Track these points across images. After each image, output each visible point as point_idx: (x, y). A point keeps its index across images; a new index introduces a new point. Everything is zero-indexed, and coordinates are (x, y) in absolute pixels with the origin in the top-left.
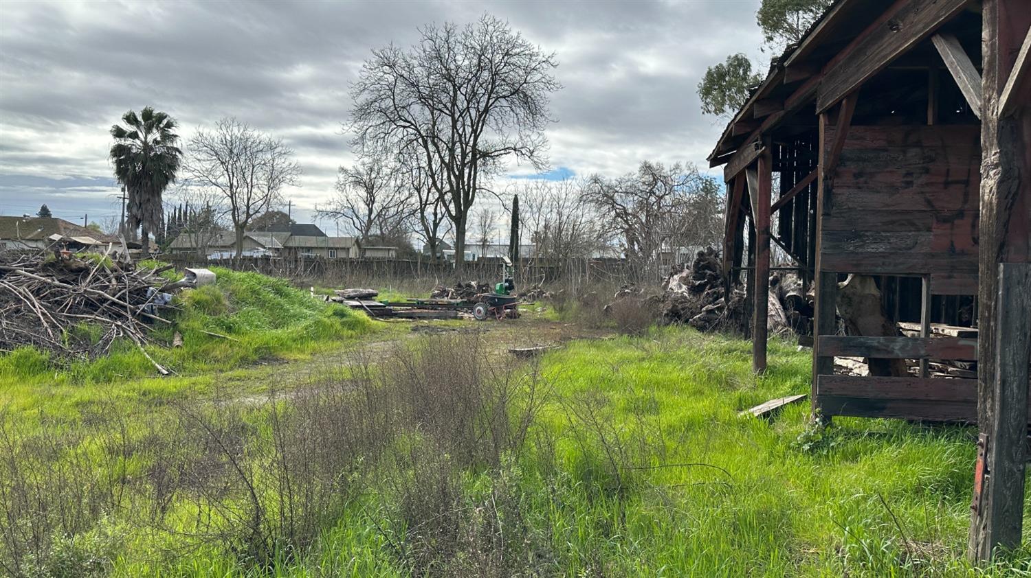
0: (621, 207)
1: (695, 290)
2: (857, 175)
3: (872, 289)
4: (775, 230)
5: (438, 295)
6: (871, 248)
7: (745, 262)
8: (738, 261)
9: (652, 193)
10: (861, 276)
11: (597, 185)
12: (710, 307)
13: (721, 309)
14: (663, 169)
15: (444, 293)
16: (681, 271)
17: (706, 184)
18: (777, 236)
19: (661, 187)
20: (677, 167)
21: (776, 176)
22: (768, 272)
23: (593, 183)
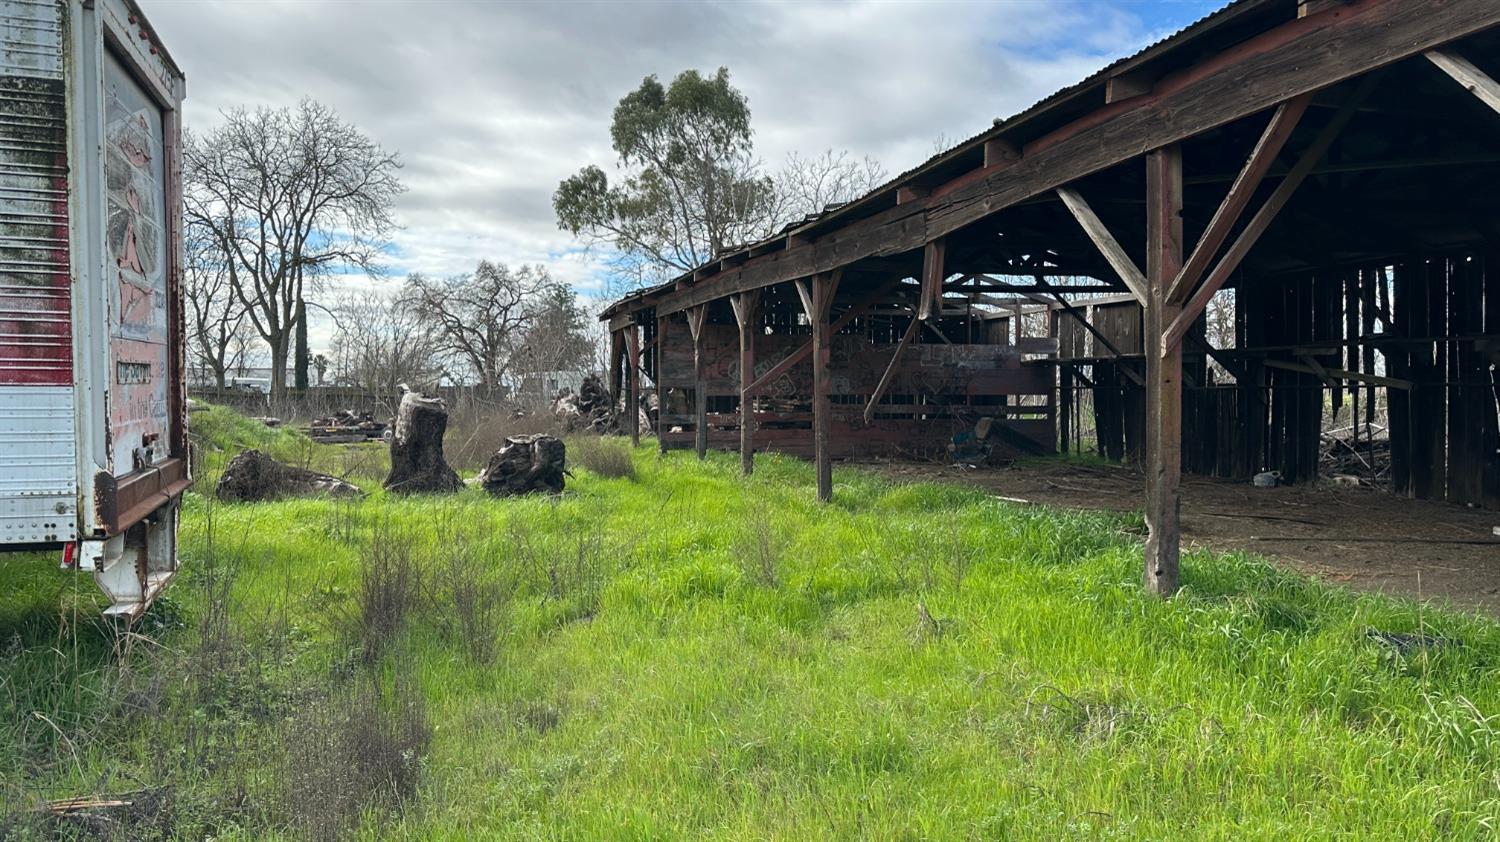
0: (454, 319)
1: (585, 409)
2: (674, 344)
3: (682, 395)
4: (642, 364)
5: (319, 425)
6: (681, 376)
7: (624, 386)
8: (619, 385)
9: (493, 302)
10: (677, 389)
11: (418, 288)
12: (598, 420)
13: (606, 421)
14: (507, 272)
15: (325, 421)
16: (567, 395)
17: (560, 291)
18: (643, 368)
19: (505, 294)
20: (525, 270)
21: (641, 328)
22: (638, 393)
23: (412, 285)
